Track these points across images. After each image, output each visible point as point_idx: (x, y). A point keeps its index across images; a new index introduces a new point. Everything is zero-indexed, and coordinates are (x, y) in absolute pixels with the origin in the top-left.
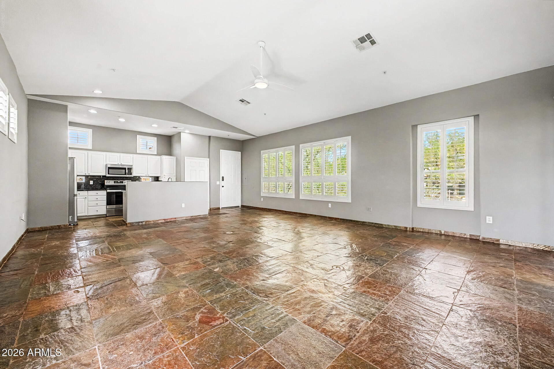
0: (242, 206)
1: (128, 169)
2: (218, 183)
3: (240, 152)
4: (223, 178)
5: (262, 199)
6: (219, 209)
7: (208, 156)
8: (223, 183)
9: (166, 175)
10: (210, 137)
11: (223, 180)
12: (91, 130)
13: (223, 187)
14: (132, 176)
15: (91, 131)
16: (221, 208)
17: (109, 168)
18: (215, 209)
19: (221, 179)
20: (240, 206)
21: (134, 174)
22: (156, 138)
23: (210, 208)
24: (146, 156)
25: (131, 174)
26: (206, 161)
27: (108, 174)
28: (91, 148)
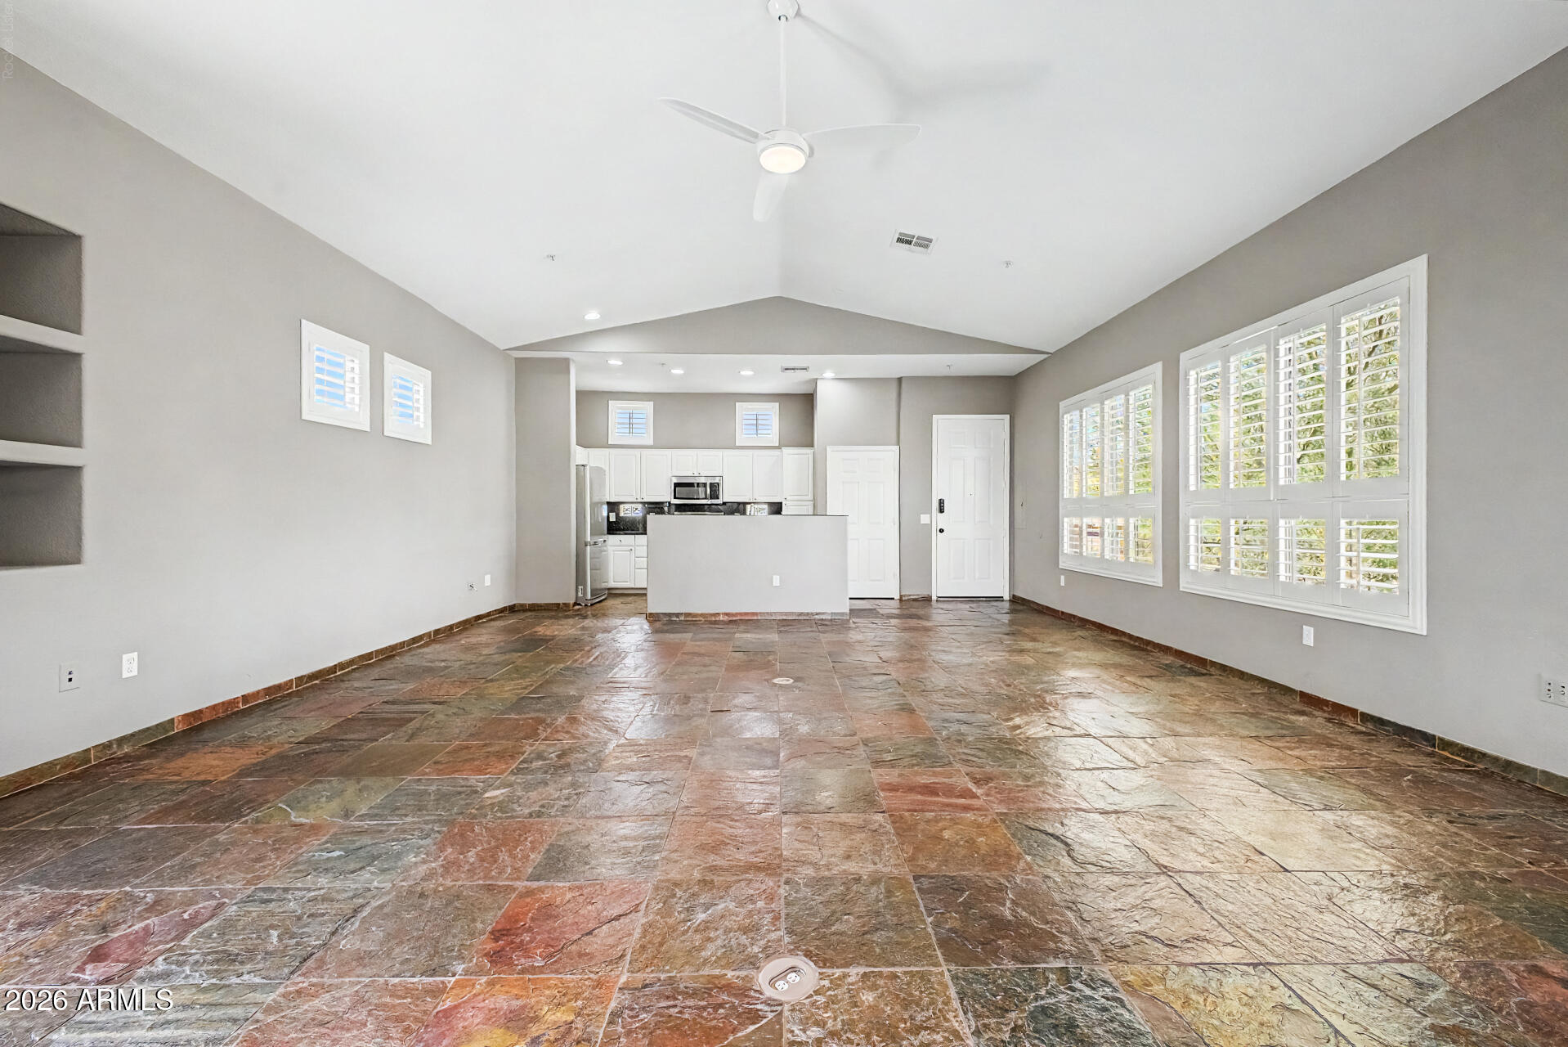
0: (1015, 600)
1: (712, 485)
2: (925, 519)
3: (1007, 417)
4: (941, 502)
5: (1063, 577)
6: (928, 599)
7: (894, 438)
8: (940, 520)
9: (789, 498)
10: (900, 380)
11: (941, 510)
12: (651, 404)
13: (941, 531)
14: (720, 502)
15: (649, 406)
16: (934, 598)
17: (677, 485)
18: (914, 600)
19: (935, 505)
20: (1007, 597)
22: (777, 404)
23: (901, 596)
24: (750, 452)
25: (718, 498)
26: (889, 455)
27: (675, 498)
28: (652, 444)
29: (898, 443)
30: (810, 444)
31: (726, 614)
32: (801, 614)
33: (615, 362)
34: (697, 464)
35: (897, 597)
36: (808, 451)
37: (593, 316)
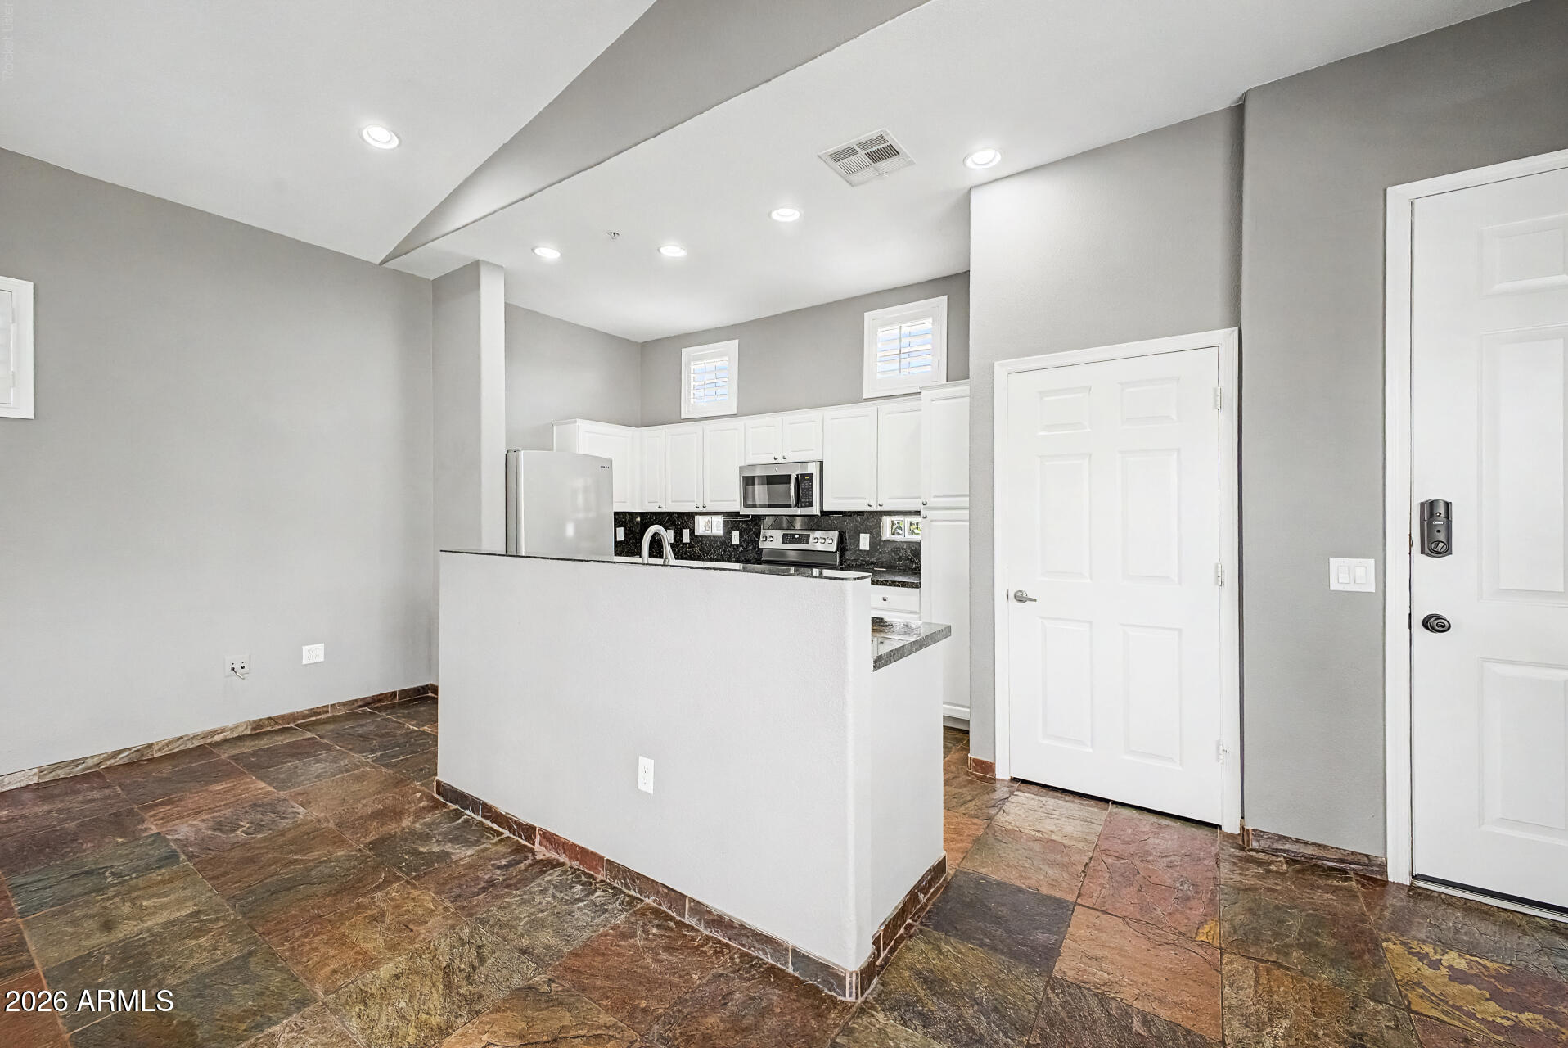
1: (800, 478)
2: (1351, 575)
8: (1434, 584)
9: (932, 501)
10: (1240, 111)
11: (1436, 542)
12: (736, 343)
13: (1435, 624)
14: (815, 510)
17: (747, 481)
19: (1401, 524)
21: (833, 500)
22: (943, 300)
23: (1243, 822)
24: (878, 406)
25: (811, 505)
27: (746, 505)
28: (736, 412)
29: (1237, 320)
34: (780, 441)
35: (1232, 824)
36: (962, 388)
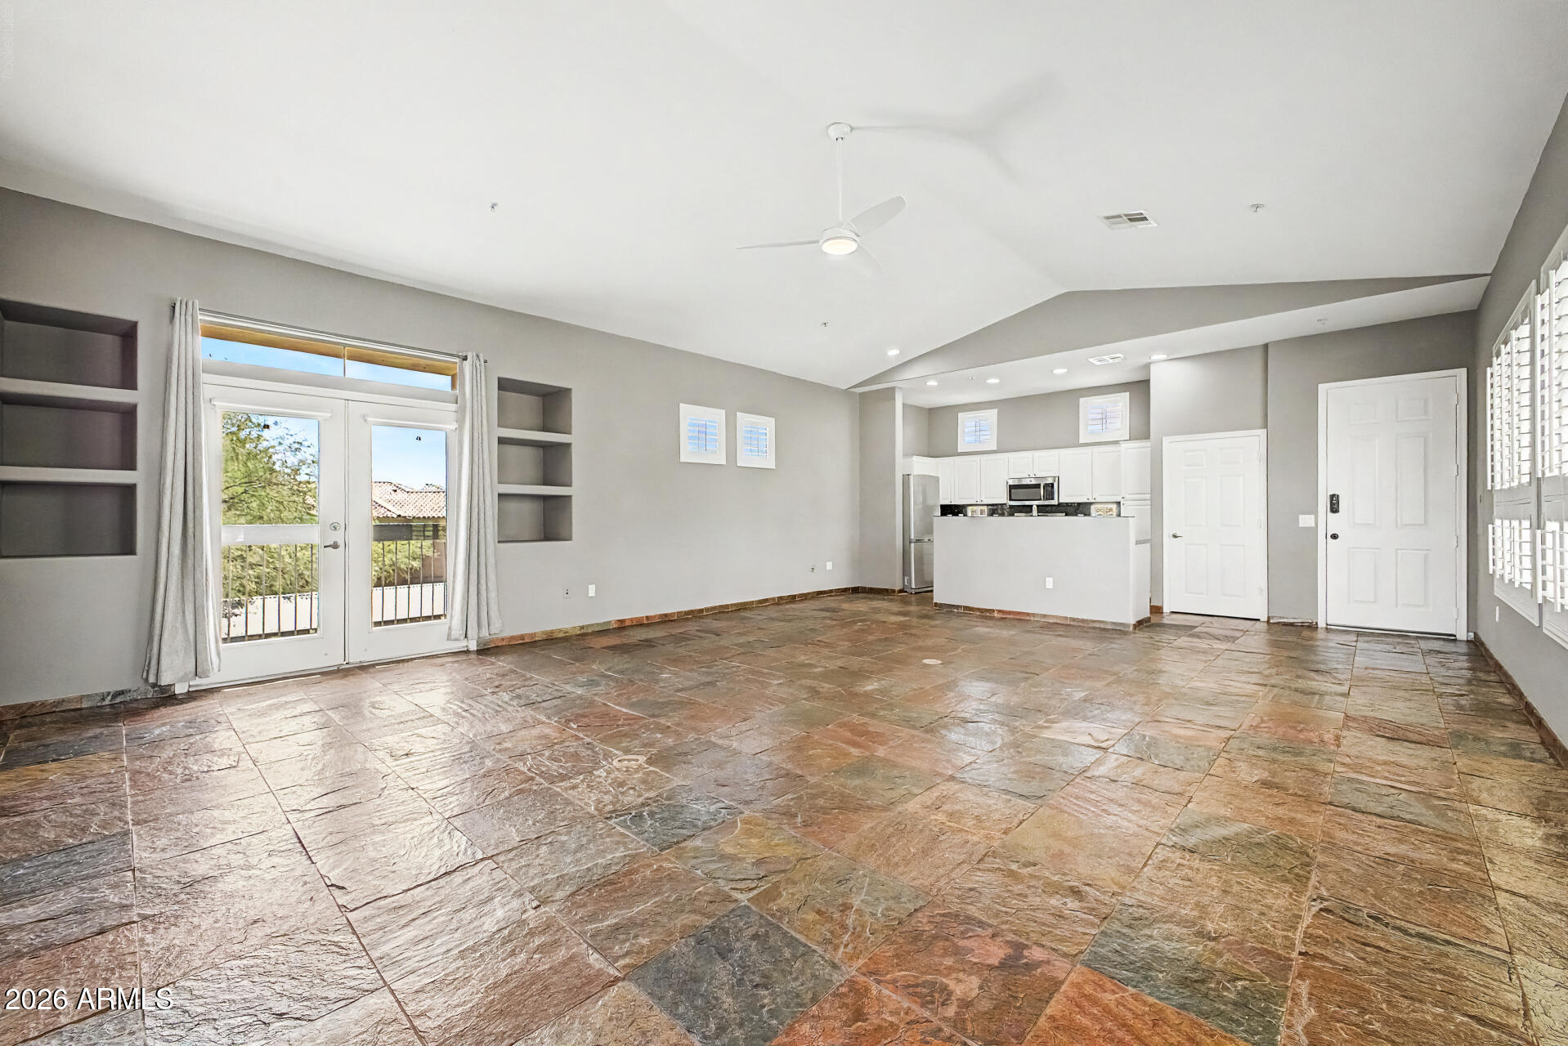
0: (1475, 640)
1: (1046, 485)
2: (1306, 521)
3: (1462, 371)
4: (1334, 499)
5: (1497, 610)
6: (1312, 626)
7: (1259, 420)
8: (1335, 522)
9: (1128, 497)
10: (1266, 346)
11: (1334, 508)
12: (994, 411)
13: (1334, 537)
14: (1055, 502)
16: (1322, 627)
17: (1011, 487)
18: (1291, 625)
19: (1323, 503)
20: (1463, 638)
21: (1065, 496)
22: (1128, 394)
23: (1269, 618)
24: (1090, 448)
25: (1053, 499)
26: (1252, 442)
27: (1011, 500)
28: (995, 448)
29: (1265, 426)
30: (1147, 437)
31: (999, 611)
32: (1074, 620)
33: (932, 383)
34: (1032, 466)
35: (1264, 618)
36: (1146, 444)
37: (893, 352)
